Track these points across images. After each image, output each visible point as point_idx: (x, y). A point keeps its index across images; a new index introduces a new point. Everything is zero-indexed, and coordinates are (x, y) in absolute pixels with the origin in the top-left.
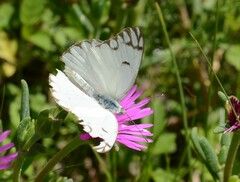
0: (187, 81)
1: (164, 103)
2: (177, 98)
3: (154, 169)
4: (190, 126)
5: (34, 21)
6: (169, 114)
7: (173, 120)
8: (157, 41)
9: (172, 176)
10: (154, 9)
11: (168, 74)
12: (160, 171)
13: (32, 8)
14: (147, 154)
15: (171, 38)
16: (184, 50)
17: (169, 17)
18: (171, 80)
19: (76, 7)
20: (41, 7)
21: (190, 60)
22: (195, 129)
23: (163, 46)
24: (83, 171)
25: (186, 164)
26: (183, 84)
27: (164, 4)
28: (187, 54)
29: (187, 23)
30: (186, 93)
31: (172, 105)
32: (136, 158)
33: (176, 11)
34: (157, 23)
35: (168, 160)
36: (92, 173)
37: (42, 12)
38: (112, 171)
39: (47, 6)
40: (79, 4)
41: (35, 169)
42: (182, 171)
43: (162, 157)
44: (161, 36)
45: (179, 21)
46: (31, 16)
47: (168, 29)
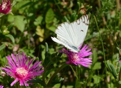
0: (105, 43)
1: (97, 51)
2: (101, 50)
3: (93, 75)
4: (106, 60)
5: (50, 22)
6: (99, 55)
7: (100, 57)
8: (95, 29)
9: (100, 78)
10: (94, 18)
11: (99, 41)
12: (95, 76)
13: (49, 17)
14: (91, 70)
15: (99, 28)
16: (104, 32)
17: (99, 21)
18: (99, 43)
19: (65, 17)
20: (53, 17)
21: (106, 36)
22: (108, 61)
23: (97, 31)
24: (68, 76)
25: (105, 73)
26: (104, 45)
27: (97, 16)
28: (105, 34)
29: (105, 23)
30: (105, 48)
31: (100, 52)
32: (87, 71)
33: (101, 18)
34: (94, 23)
35: (98, 72)
36: (71, 76)
37: (53, 19)
38: (78, 76)
39: (55, 17)
40: (66, 16)
41: (51, 75)
42: (103, 75)
43: (96, 71)
44: (96, 27)
45: (102, 22)
46: (49, 20)
47: (98, 25)
